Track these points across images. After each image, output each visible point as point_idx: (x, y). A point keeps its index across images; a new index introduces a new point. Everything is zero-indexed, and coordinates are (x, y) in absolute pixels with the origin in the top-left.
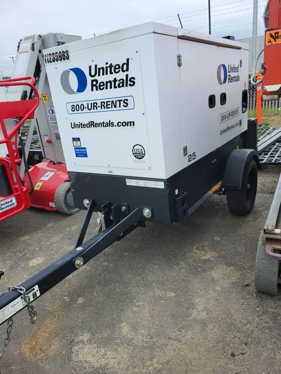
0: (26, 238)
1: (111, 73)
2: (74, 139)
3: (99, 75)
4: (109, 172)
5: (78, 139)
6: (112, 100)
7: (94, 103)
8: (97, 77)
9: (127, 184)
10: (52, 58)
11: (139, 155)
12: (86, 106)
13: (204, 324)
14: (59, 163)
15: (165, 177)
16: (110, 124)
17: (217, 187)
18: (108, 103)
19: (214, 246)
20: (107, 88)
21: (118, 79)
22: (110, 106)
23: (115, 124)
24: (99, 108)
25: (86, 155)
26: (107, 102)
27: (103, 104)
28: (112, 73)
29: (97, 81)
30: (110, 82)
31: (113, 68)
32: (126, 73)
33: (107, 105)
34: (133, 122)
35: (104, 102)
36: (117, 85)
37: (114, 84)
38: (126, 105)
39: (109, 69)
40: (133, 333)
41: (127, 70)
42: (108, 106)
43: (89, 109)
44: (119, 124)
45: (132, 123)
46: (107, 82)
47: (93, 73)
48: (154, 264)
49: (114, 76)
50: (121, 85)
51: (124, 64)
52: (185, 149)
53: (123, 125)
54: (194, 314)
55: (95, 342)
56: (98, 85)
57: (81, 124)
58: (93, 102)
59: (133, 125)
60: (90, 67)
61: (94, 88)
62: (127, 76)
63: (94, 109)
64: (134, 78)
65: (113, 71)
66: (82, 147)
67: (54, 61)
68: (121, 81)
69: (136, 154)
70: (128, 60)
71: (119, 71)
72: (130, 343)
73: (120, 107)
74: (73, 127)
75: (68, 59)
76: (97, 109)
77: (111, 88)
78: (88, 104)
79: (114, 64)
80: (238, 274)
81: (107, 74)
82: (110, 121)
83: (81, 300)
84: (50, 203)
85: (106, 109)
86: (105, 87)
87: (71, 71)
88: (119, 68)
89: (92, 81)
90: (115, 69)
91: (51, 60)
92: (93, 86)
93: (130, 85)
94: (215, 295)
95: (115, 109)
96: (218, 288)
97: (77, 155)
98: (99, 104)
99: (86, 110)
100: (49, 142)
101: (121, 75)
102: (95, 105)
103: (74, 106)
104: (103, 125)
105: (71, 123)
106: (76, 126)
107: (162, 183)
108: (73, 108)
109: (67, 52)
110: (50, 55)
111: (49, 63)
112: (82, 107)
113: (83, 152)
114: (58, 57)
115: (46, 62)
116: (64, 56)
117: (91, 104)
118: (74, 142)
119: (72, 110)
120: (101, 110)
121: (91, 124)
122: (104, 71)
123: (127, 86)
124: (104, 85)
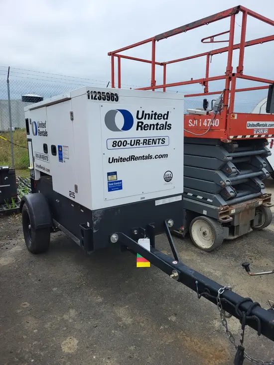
1: (155, 119)
2: (109, 174)
3: (145, 119)
4: (142, 198)
5: (115, 173)
6: (154, 138)
7: (137, 140)
8: (143, 120)
9: (156, 205)
10: (98, 96)
11: (168, 179)
12: (129, 142)
13: (226, 274)
16: (149, 157)
20: (150, 129)
21: (160, 124)
22: (151, 143)
23: (153, 157)
24: (141, 145)
25: (120, 188)
26: (149, 140)
27: (145, 141)
29: (142, 123)
30: (153, 125)
31: (157, 116)
32: (166, 120)
33: (149, 142)
34: (167, 155)
35: (146, 140)
36: (158, 128)
37: (156, 127)
38: (163, 142)
39: (154, 116)
41: (167, 119)
43: (131, 145)
44: (157, 157)
45: (166, 156)
46: (151, 125)
47: (140, 116)
50: (161, 128)
51: (165, 114)
53: (159, 157)
56: (143, 126)
57: (121, 158)
58: (136, 139)
60: (138, 112)
61: (140, 128)
62: (166, 122)
63: (136, 145)
64: (171, 125)
65: (156, 118)
66: (118, 180)
67: (100, 99)
69: (166, 178)
70: (168, 112)
71: (161, 118)
73: (158, 143)
74: (111, 161)
75: (117, 100)
76: (139, 145)
77: (153, 129)
78: (131, 141)
79: (158, 113)
81: (151, 119)
82: (149, 155)
85: (147, 145)
86: (149, 128)
87: (119, 112)
88: (162, 116)
89: (138, 123)
90: (158, 116)
91: (97, 97)
92: (138, 126)
93: (168, 129)
94: (204, 263)
95: (156, 145)
97: (110, 190)
98: (142, 141)
99: (128, 146)
101: (162, 122)
102: (138, 141)
103: (116, 142)
104: (143, 158)
105: (109, 158)
106: (114, 160)
107: (181, 196)
108: (115, 144)
109: (116, 94)
110: (95, 92)
111: (93, 100)
112: (123, 144)
113: (118, 185)
114: (105, 97)
115: (89, 98)
116: (113, 97)
117: (135, 141)
118: (109, 177)
119: (113, 146)
120: (143, 146)
121: (132, 158)
122: (150, 117)
123: (165, 129)
124: (148, 127)
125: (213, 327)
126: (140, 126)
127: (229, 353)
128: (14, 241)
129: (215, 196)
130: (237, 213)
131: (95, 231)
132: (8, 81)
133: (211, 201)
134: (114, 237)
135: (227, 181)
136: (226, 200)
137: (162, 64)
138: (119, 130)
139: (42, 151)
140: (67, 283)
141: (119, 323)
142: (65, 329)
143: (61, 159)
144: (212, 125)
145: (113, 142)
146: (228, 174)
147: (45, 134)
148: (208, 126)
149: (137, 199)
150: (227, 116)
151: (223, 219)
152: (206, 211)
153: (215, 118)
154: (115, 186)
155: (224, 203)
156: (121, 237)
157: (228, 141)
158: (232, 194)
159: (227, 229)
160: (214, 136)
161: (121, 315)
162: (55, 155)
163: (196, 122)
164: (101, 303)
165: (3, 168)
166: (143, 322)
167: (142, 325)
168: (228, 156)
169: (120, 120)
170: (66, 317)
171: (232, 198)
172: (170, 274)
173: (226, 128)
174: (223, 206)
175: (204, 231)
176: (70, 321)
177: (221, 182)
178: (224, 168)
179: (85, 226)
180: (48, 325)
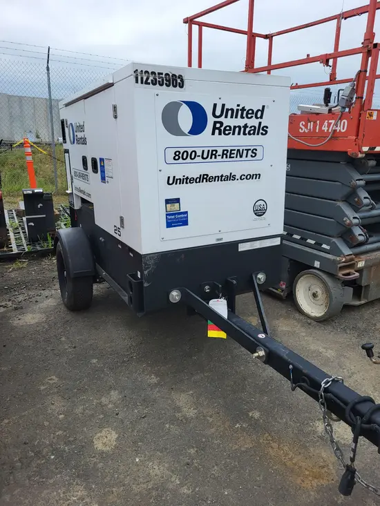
2: (168, 201)
4: (218, 240)
5: (178, 200)
6: (238, 148)
7: (212, 151)
8: (222, 119)
9: (239, 250)
10: (151, 78)
11: (260, 212)
12: (199, 153)
13: (342, 356)
16: (231, 177)
18: (233, 152)
20: (234, 134)
21: (249, 125)
22: (235, 156)
23: (238, 177)
24: (219, 158)
25: (185, 223)
26: (231, 150)
27: (225, 152)
28: (244, 118)
29: (221, 123)
30: (239, 127)
31: (245, 112)
32: (259, 120)
33: (231, 154)
34: (260, 175)
35: (227, 151)
36: (247, 132)
37: (243, 130)
38: (254, 155)
39: (240, 112)
41: (261, 117)
42: (232, 156)
43: (203, 158)
44: (243, 177)
45: (258, 176)
47: (218, 113)
49: (246, 121)
50: (252, 132)
51: (259, 110)
54: (328, 355)
56: (222, 128)
57: (187, 178)
58: (211, 149)
59: (259, 178)
60: (215, 105)
61: (217, 131)
62: (260, 123)
63: (211, 158)
64: (267, 127)
65: (244, 115)
66: (181, 211)
68: (253, 128)
69: (257, 210)
70: (264, 107)
71: (252, 117)
73: (247, 157)
74: (171, 182)
75: (181, 86)
76: (215, 158)
77: (239, 134)
78: (203, 151)
79: (247, 108)
80: (293, 321)
81: (236, 117)
82: (231, 174)
85: (228, 159)
86: (232, 132)
87: (184, 105)
88: (253, 113)
89: (215, 123)
90: (248, 113)
91: (149, 81)
92: (214, 128)
93: (262, 134)
94: (310, 338)
95: (241, 159)
96: (303, 334)
97: (169, 225)
98: (220, 152)
99: (199, 159)
101: (253, 122)
102: (214, 152)
103: (179, 152)
104: (221, 178)
105: (169, 178)
106: (175, 181)
107: (279, 238)
108: (177, 156)
109: (180, 77)
110: (146, 72)
111: (144, 84)
112: (192, 155)
113: (181, 218)
114: (163, 80)
115: (137, 82)
116: (175, 81)
117: (209, 151)
118: (168, 205)
119: (174, 159)
120: (222, 160)
121: (203, 178)
122: (234, 113)
123: (258, 134)
124: (230, 130)
125: (315, 432)
126: (219, 129)
127: (334, 471)
128: (47, 293)
129: (334, 240)
130: (368, 267)
131: (146, 285)
132: (48, 69)
133: (328, 247)
134: (175, 295)
135: (354, 218)
136: (351, 247)
137: (266, 37)
138: (183, 134)
139: (81, 167)
140: (111, 354)
141: (178, 415)
142: (102, 416)
143: (103, 179)
144: (335, 131)
145: (175, 153)
146: (356, 207)
147: (83, 141)
148: (330, 131)
149: (211, 241)
150: (360, 115)
151: (344, 275)
152: (319, 263)
153: (341, 119)
154: (177, 219)
155: (347, 251)
156: (184, 295)
157: (360, 155)
158: (361, 238)
159: (350, 290)
160: (338, 147)
161: (181, 404)
162: (96, 172)
163: (311, 125)
164: (156, 385)
165: (36, 191)
166: (211, 417)
167: (211, 420)
168: (358, 179)
169: (185, 119)
170: (104, 400)
171: (361, 244)
172: (254, 351)
173: (357, 135)
174: (345, 256)
175: (314, 291)
176: (110, 406)
177: (344, 219)
178: (351, 198)
179: (135, 276)
180: (79, 410)
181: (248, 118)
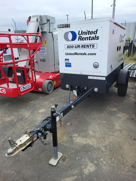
0: (32, 102)
1: (89, 34)
2: (66, 60)
4: (81, 73)
5: (68, 60)
6: (87, 44)
7: (78, 46)
9: (88, 78)
10: (61, 26)
13: (121, 131)
14: (40, 72)
15: (106, 75)
16: (85, 54)
17: (115, 83)
19: (115, 107)
21: (91, 37)
22: (86, 47)
23: (87, 54)
24: (80, 48)
25: (70, 66)
27: (83, 46)
31: (90, 33)
32: (95, 35)
33: (84, 46)
34: (96, 54)
36: (90, 39)
37: (89, 38)
38: (93, 47)
39: (88, 33)
40: (95, 134)
41: (96, 33)
42: (85, 47)
43: (75, 48)
46: (86, 38)
47: (80, 34)
48: (94, 112)
49: (90, 35)
50: (92, 39)
51: (95, 31)
52: (111, 66)
53: (90, 55)
54: (116, 128)
55: (81, 137)
56: (82, 38)
57: (71, 53)
58: (78, 45)
59: (95, 55)
60: (79, 31)
61: (80, 39)
62: (96, 36)
63: (78, 48)
64: (99, 37)
66: (69, 63)
67: (62, 28)
68: (93, 38)
69: (94, 66)
70: (97, 30)
71: (92, 34)
72: (94, 137)
73: (90, 47)
74: (66, 54)
75: (69, 27)
76: (79, 48)
77: (87, 40)
78: (75, 46)
79: (90, 31)
80: (128, 116)
83: (68, 124)
84: (39, 89)
85: (84, 48)
86: (85, 39)
87: (70, 32)
89: (79, 37)
90: (91, 33)
92: (79, 38)
93: (96, 39)
94: (122, 122)
95: (88, 48)
96: (122, 120)
97: (66, 66)
98: (81, 46)
99: (74, 48)
100: (36, 62)
101: (93, 35)
102: (79, 46)
103: (69, 46)
104: (81, 54)
106: (68, 54)
107: (105, 78)
108: (68, 47)
109: (69, 24)
111: (60, 28)
112: (72, 47)
114: (64, 26)
115: (58, 28)
116: (67, 26)
119: (67, 48)
120: (82, 48)
121: (76, 54)
122: (86, 33)
123: (95, 39)
124: (84, 39)
138: (69, 41)
149: (79, 73)
169: (70, 36)
181: (91, 34)
